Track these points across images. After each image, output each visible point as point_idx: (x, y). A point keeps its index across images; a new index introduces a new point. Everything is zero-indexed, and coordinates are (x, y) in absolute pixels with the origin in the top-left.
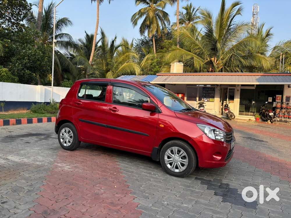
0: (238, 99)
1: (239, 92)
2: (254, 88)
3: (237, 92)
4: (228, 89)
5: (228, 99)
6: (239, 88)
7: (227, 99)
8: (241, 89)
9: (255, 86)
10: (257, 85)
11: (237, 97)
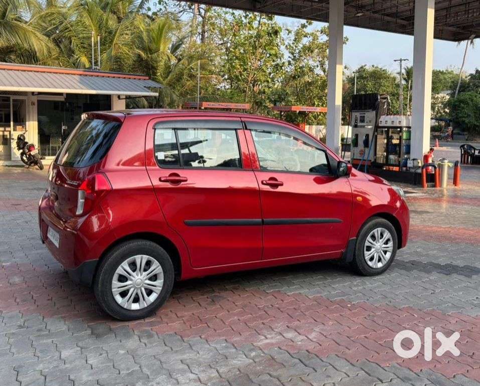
0: (34, 122)
1: (36, 107)
2: (62, 99)
3: (31, 107)
4: (11, 100)
5: (12, 123)
6: (35, 99)
7: (10, 122)
8: (38, 100)
9: (65, 96)
10: (68, 94)
11: (31, 117)
